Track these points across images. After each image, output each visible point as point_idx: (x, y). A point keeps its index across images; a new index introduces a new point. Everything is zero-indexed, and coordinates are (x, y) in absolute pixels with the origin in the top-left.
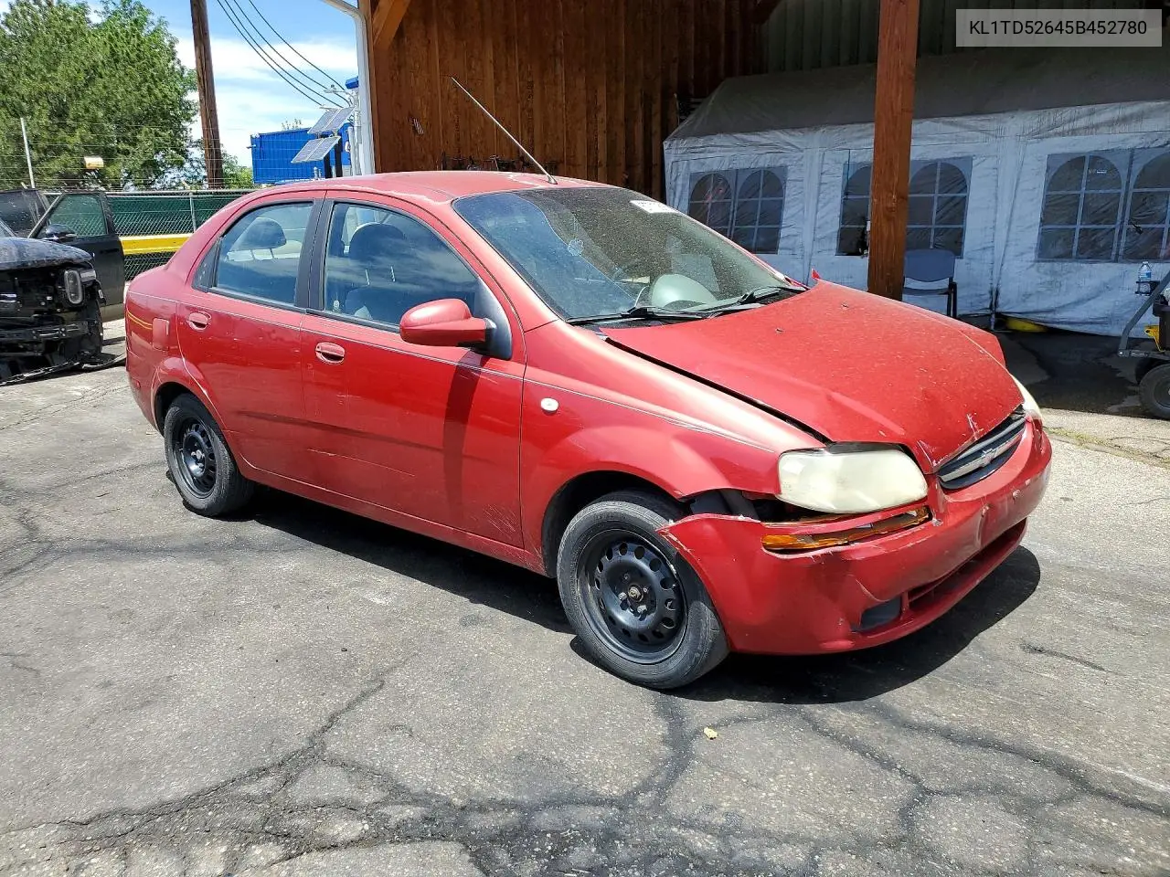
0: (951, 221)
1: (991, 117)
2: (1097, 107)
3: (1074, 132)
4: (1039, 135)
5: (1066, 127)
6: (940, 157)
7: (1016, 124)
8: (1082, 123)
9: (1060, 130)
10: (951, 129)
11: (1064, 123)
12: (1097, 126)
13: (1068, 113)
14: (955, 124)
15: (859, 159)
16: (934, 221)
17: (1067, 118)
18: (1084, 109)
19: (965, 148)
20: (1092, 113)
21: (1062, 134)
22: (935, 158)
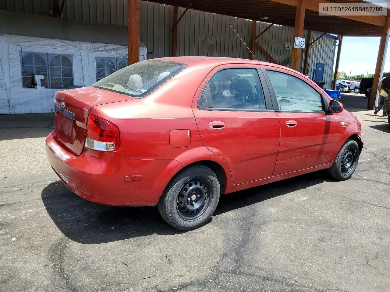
0: (68, 76)
1: (77, 42)
2: (106, 44)
3: (102, 51)
4: (92, 50)
5: (99, 49)
6: (61, 53)
7: (85, 46)
8: (103, 49)
9: (98, 49)
10: (63, 44)
11: (99, 48)
12: (107, 50)
13: (99, 45)
14: (64, 43)
15: (27, 50)
16: (62, 76)
17: (99, 46)
18: (103, 45)
19: (69, 52)
20: (105, 46)
21: (98, 51)
22: (59, 54)
